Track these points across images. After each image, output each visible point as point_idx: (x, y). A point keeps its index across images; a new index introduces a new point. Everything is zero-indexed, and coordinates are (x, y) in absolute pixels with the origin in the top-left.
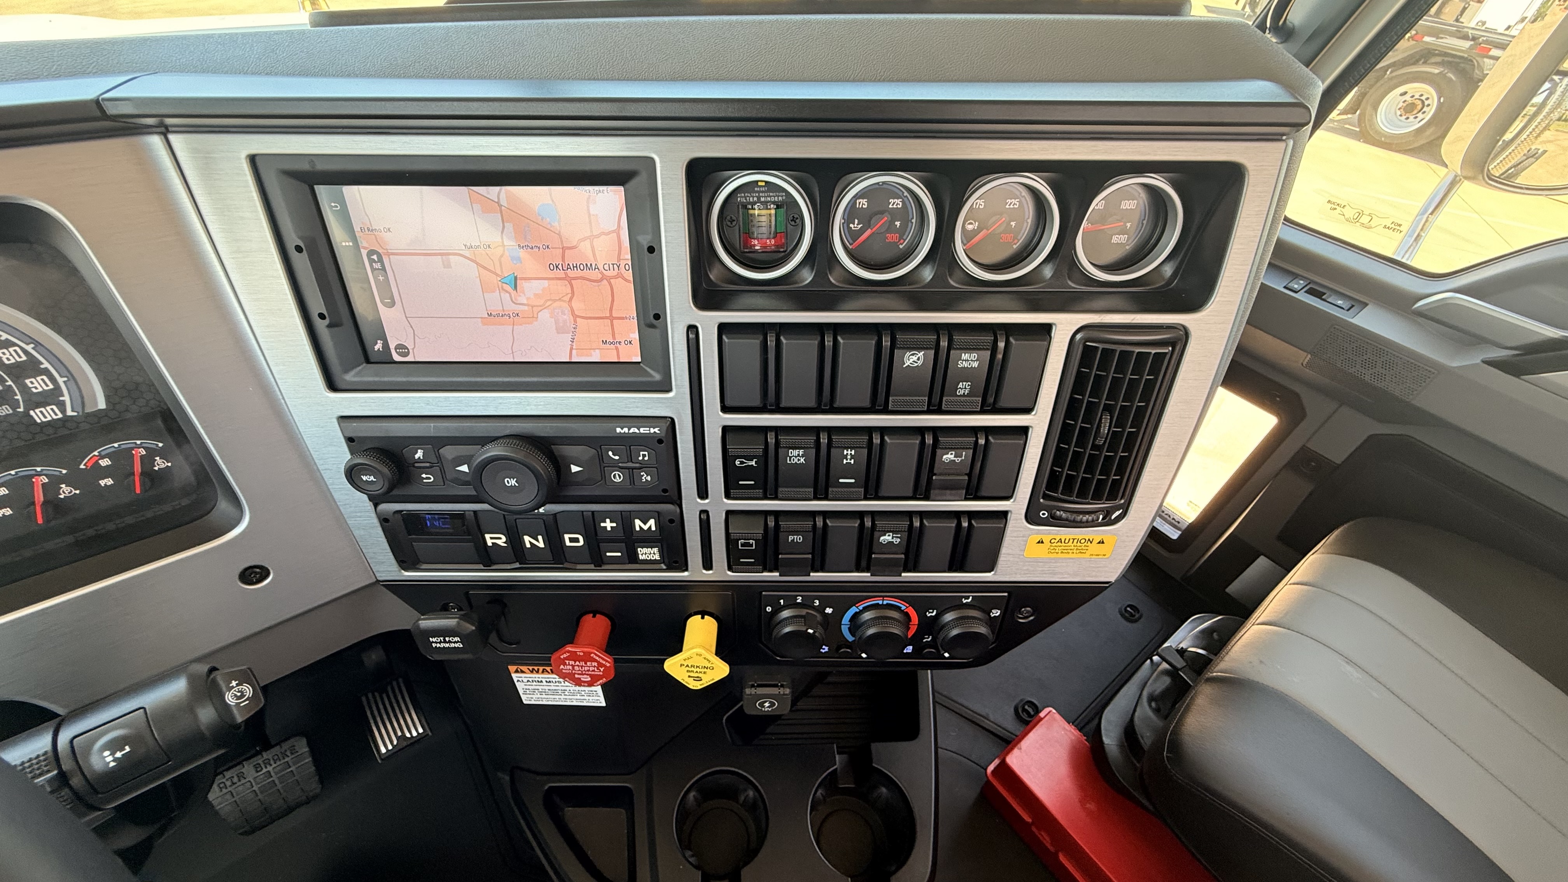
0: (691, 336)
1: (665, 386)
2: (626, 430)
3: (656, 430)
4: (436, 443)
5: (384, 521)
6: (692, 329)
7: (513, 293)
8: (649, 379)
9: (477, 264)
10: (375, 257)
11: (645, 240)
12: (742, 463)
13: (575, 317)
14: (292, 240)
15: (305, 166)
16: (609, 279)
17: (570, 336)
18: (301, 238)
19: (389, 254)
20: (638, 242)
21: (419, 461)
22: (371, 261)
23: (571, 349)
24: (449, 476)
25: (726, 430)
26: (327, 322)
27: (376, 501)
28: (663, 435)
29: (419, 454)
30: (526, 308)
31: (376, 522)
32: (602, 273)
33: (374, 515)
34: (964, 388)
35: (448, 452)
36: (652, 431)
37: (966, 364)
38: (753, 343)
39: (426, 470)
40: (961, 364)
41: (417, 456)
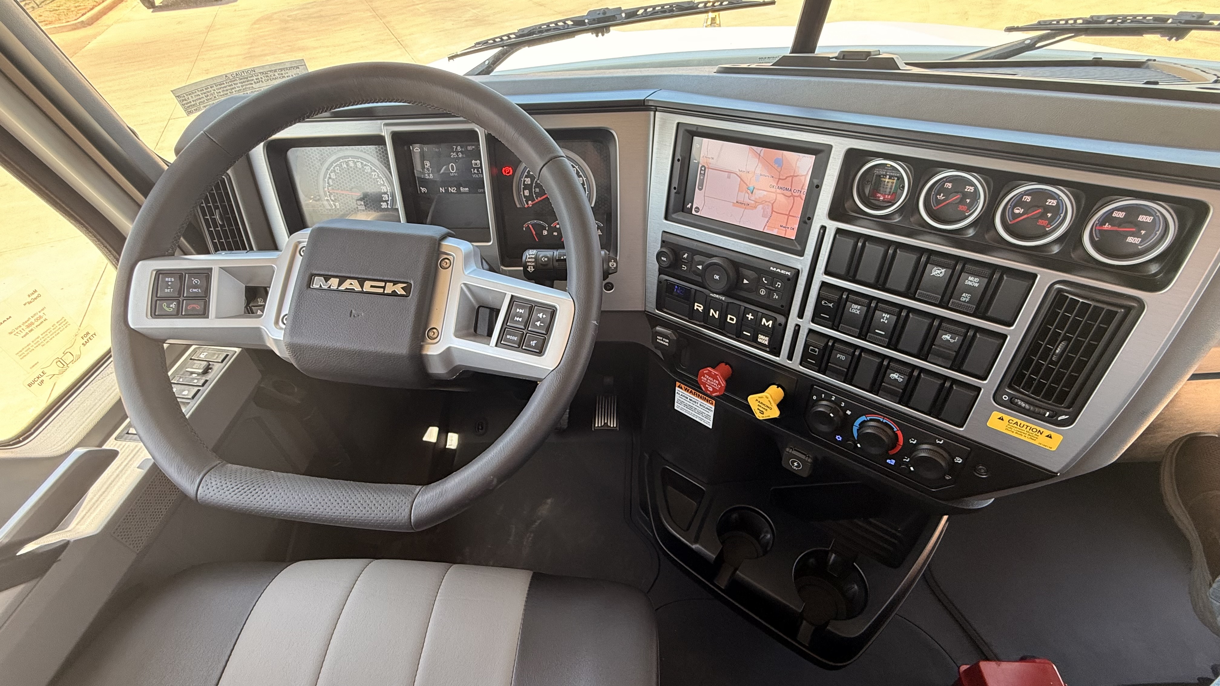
0: (822, 231)
1: (801, 254)
2: (775, 269)
3: (789, 273)
4: (694, 252)
5: (660, 282)
6: (824, 228)
7: (750, 194)
8: (795, 248)
9: (741, 179)
10: (703, 168)
11: (816, 182)
12: (825, 303)
13: (773, 211)
14: (678, 156)
15: (694, 129)
16: (794, 197)
17: (767, 219)
18: (681, 156)
19: (709, 168)
20: (813, 182)
21: (684, 258)
22: (701, 170)
23: (766, 226)
24: (693, 269)
25: (824, 284)
26: (675, 191)
27: (661, 272)
28: (791, 277)
29: (685, 256)
30: (753, 202)
31: (656, 282)
32: (792, 194)
33: (656, 278)
34: (966, 297)
35: (697, 258)
36: (787, 273)
37: (970, 283)
38: (851, 242)
39: (685, 264)
40: (967, 282)
41: (684, 256)
